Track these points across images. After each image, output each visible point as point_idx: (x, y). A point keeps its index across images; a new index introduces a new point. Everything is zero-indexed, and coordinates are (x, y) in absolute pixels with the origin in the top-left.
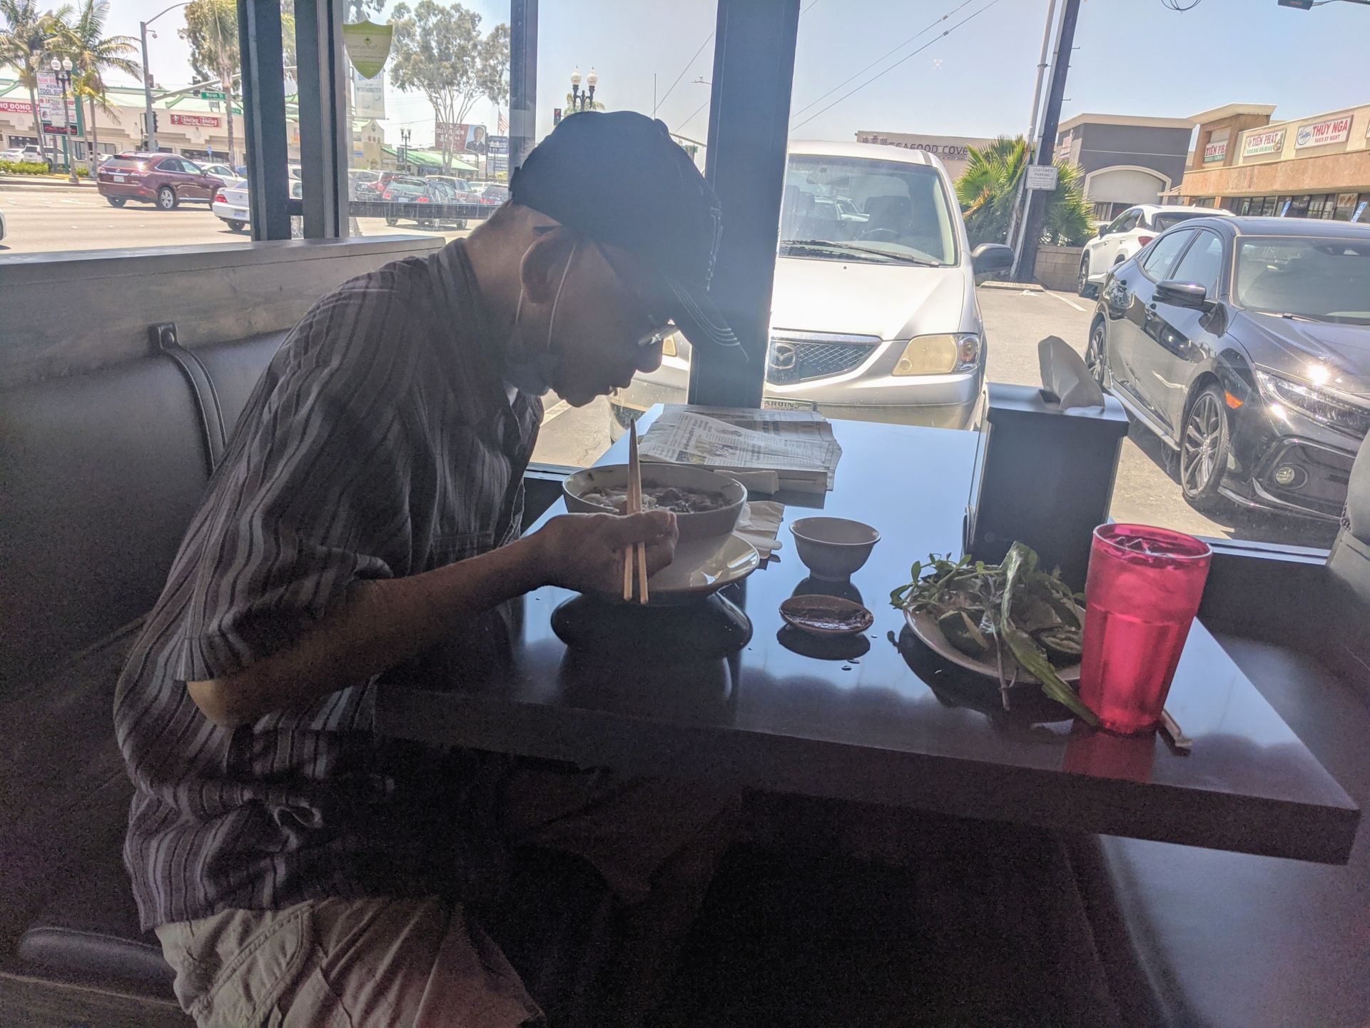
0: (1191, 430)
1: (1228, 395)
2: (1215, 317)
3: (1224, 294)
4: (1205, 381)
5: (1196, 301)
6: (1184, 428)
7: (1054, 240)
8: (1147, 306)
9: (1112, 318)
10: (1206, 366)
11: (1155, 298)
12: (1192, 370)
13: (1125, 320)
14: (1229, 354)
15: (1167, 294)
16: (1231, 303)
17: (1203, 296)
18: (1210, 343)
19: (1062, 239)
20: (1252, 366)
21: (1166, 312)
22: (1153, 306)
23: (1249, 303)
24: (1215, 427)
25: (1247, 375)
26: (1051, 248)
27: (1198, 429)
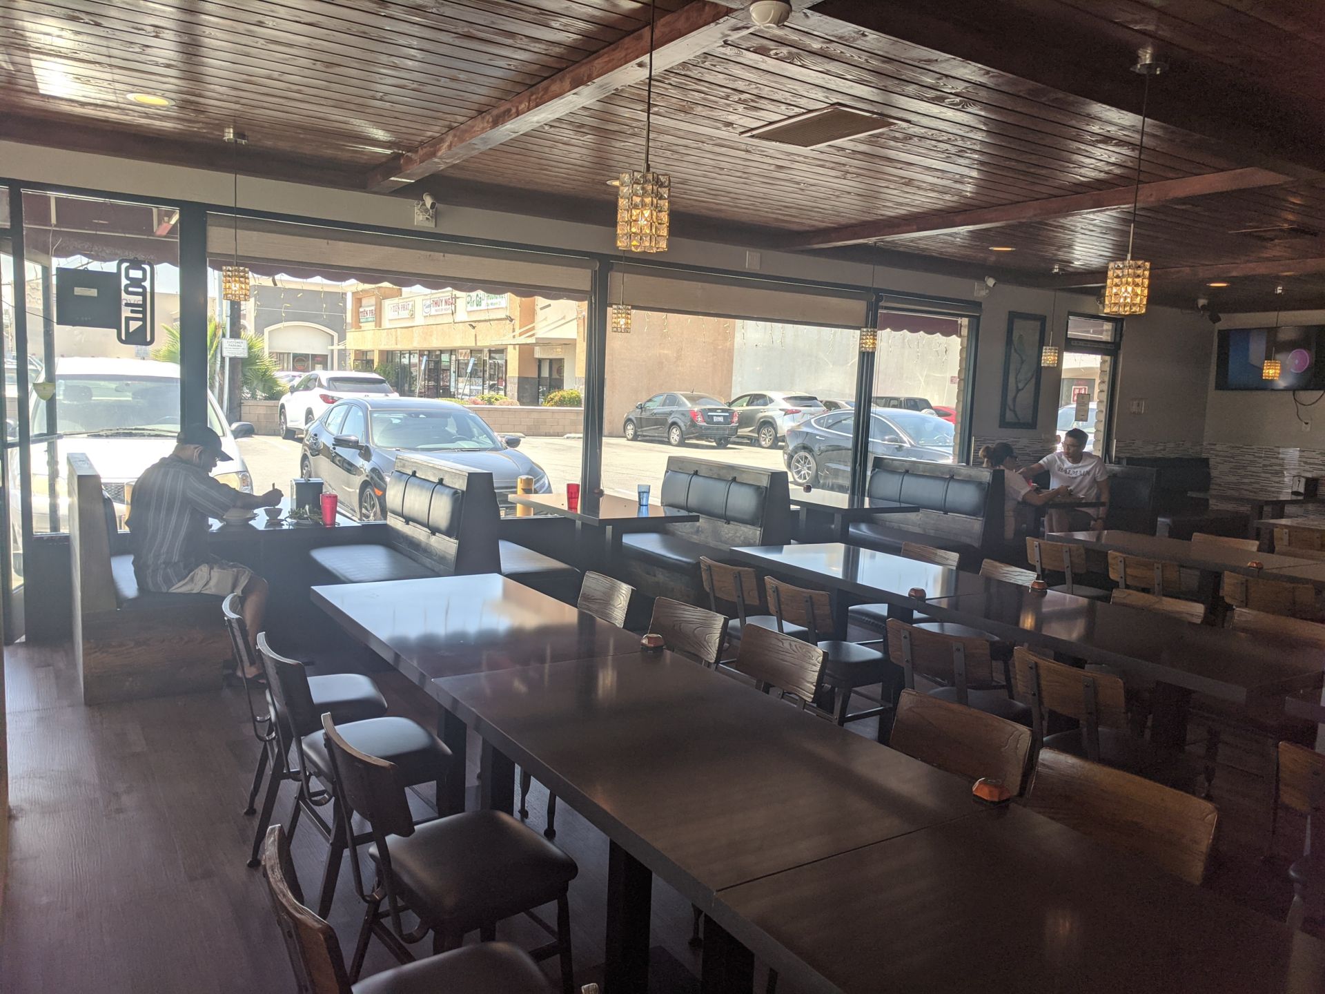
0: (364, 511)
1: (376, 490)
2: (366, 453)
3: (368, 441)
4: (365, 485)
5: (355, 445)
6: (361, 512)
7: (254, 397)
8: (331, 448)
9: (313, 456)
10: (363, 478)
11: (333, 445)
12: (358, 480)
13: (321, 456)
14: (374, 470)
15: (339, 442)
16: (371, 445)
17: (358, 442)
18: (365, 465)
19: (260, 394)
20: (384, 475)
21: (343, 451)
22: (334, 449)
23: (379, 444)
24: (373, 506)
25: (382, 479)
26: (252, 402)
27: (367, 509)
